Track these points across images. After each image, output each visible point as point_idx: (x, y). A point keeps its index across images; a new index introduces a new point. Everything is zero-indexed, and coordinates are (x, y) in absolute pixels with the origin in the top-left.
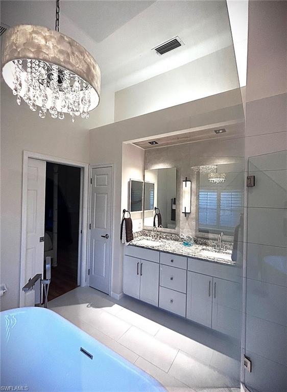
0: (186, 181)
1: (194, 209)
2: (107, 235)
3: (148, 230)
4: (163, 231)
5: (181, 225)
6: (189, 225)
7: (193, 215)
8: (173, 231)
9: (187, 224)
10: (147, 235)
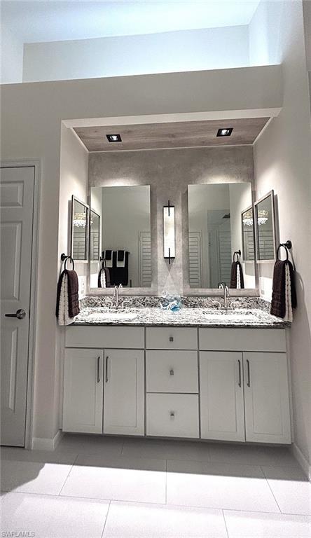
0: (169, 207)
1: (180, 251)
2: (19, 311)
3: (99, 296)
4: (128, 293)
5: (159, 279)
6: (172, 278)
7: (179, 262)
8: (145, 290)
9: (170, 276)
10: (96, 305)
